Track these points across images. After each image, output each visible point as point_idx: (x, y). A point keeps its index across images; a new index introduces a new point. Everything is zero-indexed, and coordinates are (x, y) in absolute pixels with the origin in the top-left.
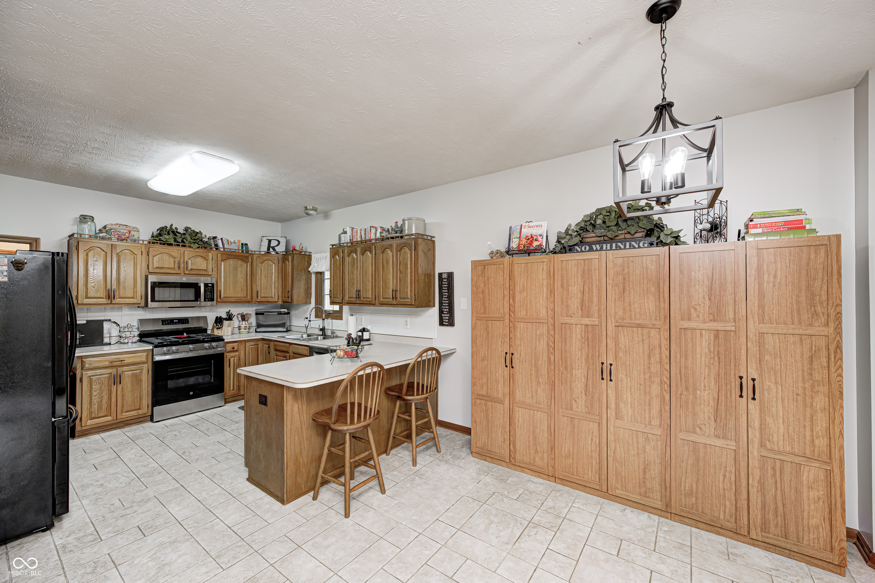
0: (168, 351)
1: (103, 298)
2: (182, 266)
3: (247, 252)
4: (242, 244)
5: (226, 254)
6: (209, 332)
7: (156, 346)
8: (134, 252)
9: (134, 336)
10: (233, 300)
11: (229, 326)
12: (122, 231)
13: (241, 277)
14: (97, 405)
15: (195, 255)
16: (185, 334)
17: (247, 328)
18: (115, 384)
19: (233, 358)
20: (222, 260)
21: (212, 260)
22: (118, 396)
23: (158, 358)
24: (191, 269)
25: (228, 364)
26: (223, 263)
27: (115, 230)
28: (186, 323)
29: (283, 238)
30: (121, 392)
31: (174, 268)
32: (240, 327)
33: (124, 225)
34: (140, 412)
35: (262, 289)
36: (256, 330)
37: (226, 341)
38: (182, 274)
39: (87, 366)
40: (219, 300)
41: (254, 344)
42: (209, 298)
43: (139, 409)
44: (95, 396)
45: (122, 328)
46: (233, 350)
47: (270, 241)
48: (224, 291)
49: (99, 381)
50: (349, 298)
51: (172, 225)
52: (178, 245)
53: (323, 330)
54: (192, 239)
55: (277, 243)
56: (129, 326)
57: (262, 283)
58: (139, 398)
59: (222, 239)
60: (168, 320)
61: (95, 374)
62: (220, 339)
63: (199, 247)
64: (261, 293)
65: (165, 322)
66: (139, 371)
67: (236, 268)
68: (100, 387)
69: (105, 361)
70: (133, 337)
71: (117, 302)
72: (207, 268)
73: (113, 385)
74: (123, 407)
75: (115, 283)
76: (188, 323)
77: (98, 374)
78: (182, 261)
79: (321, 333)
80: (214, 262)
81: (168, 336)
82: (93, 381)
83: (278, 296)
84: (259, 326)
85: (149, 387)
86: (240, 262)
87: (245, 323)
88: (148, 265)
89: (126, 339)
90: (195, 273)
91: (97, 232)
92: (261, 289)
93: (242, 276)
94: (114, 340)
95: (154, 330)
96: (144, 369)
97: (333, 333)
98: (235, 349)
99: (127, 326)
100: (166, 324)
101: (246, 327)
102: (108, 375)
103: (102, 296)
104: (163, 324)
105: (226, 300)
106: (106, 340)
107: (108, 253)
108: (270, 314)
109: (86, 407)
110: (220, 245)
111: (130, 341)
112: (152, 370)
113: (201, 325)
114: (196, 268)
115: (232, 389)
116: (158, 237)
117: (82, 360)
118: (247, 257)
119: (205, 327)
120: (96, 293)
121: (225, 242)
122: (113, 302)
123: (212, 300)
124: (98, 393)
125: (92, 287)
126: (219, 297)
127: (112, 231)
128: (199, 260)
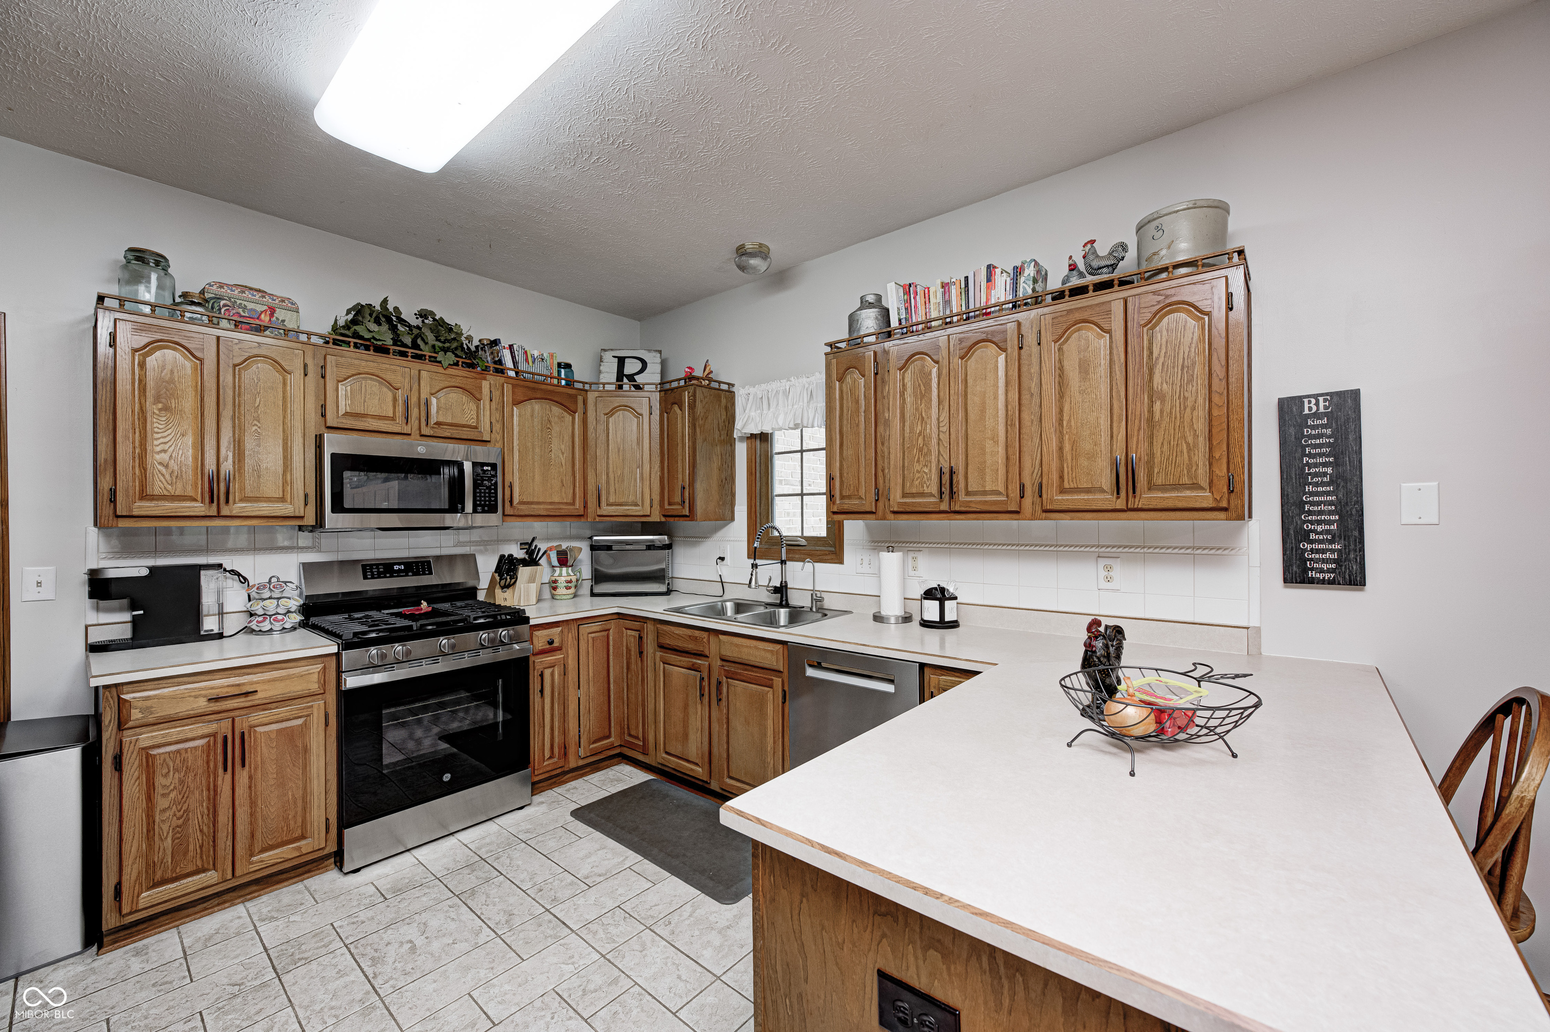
0: (383, 656)
1: (195, 500)
2: (414, 412)
3: (570, 383)
4: (559, 365)
5: (523, 386)
6: (481, 596)
7: (348, 646)
8: (283, 364)
9: (289, 612)
10: (541, 510)
11: (532, 580)
12: (250, 306)
13: (560, 450)
14: (169, 840)
15: (447, 384)
16: (424, 604)
17: (572, 585)
18: (225, 770)
19: (550, 670)
20: (516, 403)
21: (491, 400)
22: (237, 803)
23: (352, 682)
24: (438, 424)
25: (538, 687)
26: (515, 408)
27: (230, 300)
28: (424, 574)
29: (654, 354)
30: (247, 790)
31: (393, 419)
32: (555, 582)
33: (256, 290)
34: (306, 845)
35: (612, 482)
36: (592, 590)
37: (532, 622)
38: (415, 432)
39: (136, 715)
40: (508, 510)
41: (597, 629)
42: (485, 505)
43: (303, 837)
44: (164, 810)
45: (255, 589)
46: (551, 648)
47: (621, 361)
48: (521, 487)
49: (178, 761)
50: (904, 495)
51: (385, 302)
52: (403, 354)
53: (781, 590)
54: (439, 341)
55: (639, 366)
56: (275, 584)
57: (611, 466)
58: (300, 803)
59: (511, 347)
60: (377, 565)
61: (163, 741)
62: (518, 618)
63: (456, 364)
64: (608, 493)
65: (371, 569)
66: (300, 722)
67: (547, 426)
68: (181, 782)
69: (196, 697)
70: (285, 614)
71: (234, 513)
72: (478, 423)
73: (220, 771)
74: (253, 836)
75: (230, 455)
76: (431, 573)
77: (174, 738)
78: (414, 400)
79: (775, 598)
80: (494, 403)
81: (379, 609)
82: (158, 762)
83: (651, 500)
84: (599, 577)
85: (329, 768)
86: (556, 410)
87: (568, 573)
88: (324, 407)
89: (265, 619)
90: (449, 435)
91: (178, 300)
92: (608, 482)
93: (563, 447)
94: (232, 624)
95: (343, 594)
96: (315, 714)
97: (817, 599)
98: (556, 644)
99: (270, 582)
100: (373, 578)
101: (570, 582)
102: (206, 740)
103: (190, 492)
104: (365, 578)
105: (525, 510)
106: (210, 624)
107: (206, 362)
108: (628, 547)
109: (134, 849)
110: (509, 363)
111: (277, 626)
112: (338, 716)
113: (458, 577)
114: (449, 420)
115: (547, 755)
116: (349, 328)
117: (119, 697)
118: (574, 398)
119: (471, 583)
120: (171, 484)
121: (520, 357)
122: (225, 511)
123: (493, 509)
124: (175, 802)
125: (160, 463)
126: (507, 504)
127: (222, 303)
128: (455, 396)
